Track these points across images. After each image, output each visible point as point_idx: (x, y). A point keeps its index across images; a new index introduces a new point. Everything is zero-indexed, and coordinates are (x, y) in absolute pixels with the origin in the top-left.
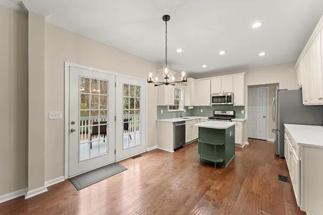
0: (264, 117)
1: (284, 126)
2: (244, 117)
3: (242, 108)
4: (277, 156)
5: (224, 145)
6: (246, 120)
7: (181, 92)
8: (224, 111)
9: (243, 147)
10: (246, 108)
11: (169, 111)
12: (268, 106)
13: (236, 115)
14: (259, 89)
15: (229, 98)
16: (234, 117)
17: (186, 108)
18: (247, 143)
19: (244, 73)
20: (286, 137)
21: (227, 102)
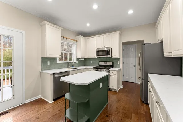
0: (134, 66)
1: (148, 76)
2: (119, 67)
3: (118, 59)
4: (143, 102)
5: (89, 101)
6: (120, 69)
7: (74, 47)
8: (105, 62)
9: (117, 91)
10: (121, 60)
11: (58, 62)
12: (136, 58)
13: (115, 65)
14: (131, 46)
15: (108, 52)
16: (112, 66)
17: (78, 59)
18: (122, 87)
19: (119, 32)
20: (150, 86)
21: (107, 55)
